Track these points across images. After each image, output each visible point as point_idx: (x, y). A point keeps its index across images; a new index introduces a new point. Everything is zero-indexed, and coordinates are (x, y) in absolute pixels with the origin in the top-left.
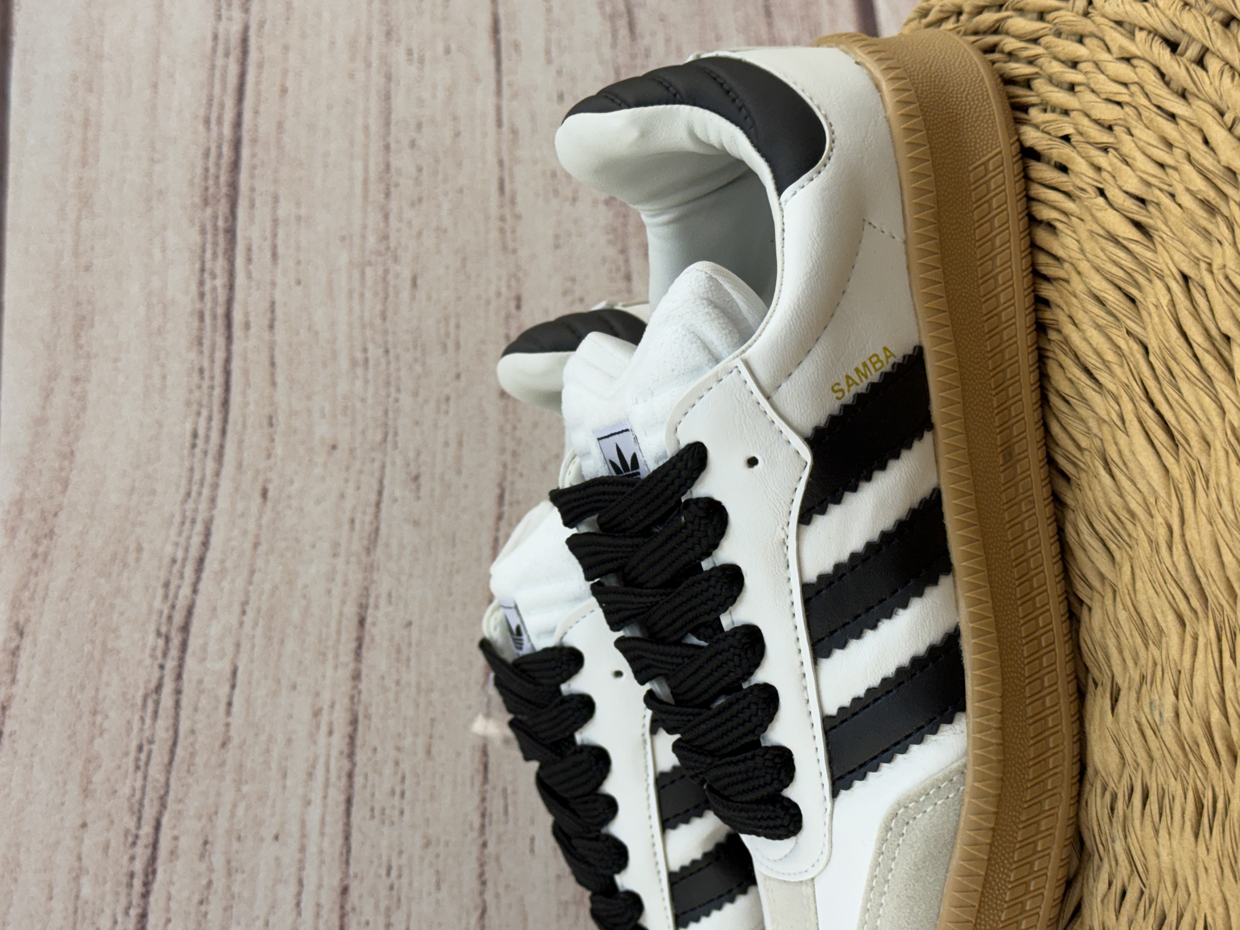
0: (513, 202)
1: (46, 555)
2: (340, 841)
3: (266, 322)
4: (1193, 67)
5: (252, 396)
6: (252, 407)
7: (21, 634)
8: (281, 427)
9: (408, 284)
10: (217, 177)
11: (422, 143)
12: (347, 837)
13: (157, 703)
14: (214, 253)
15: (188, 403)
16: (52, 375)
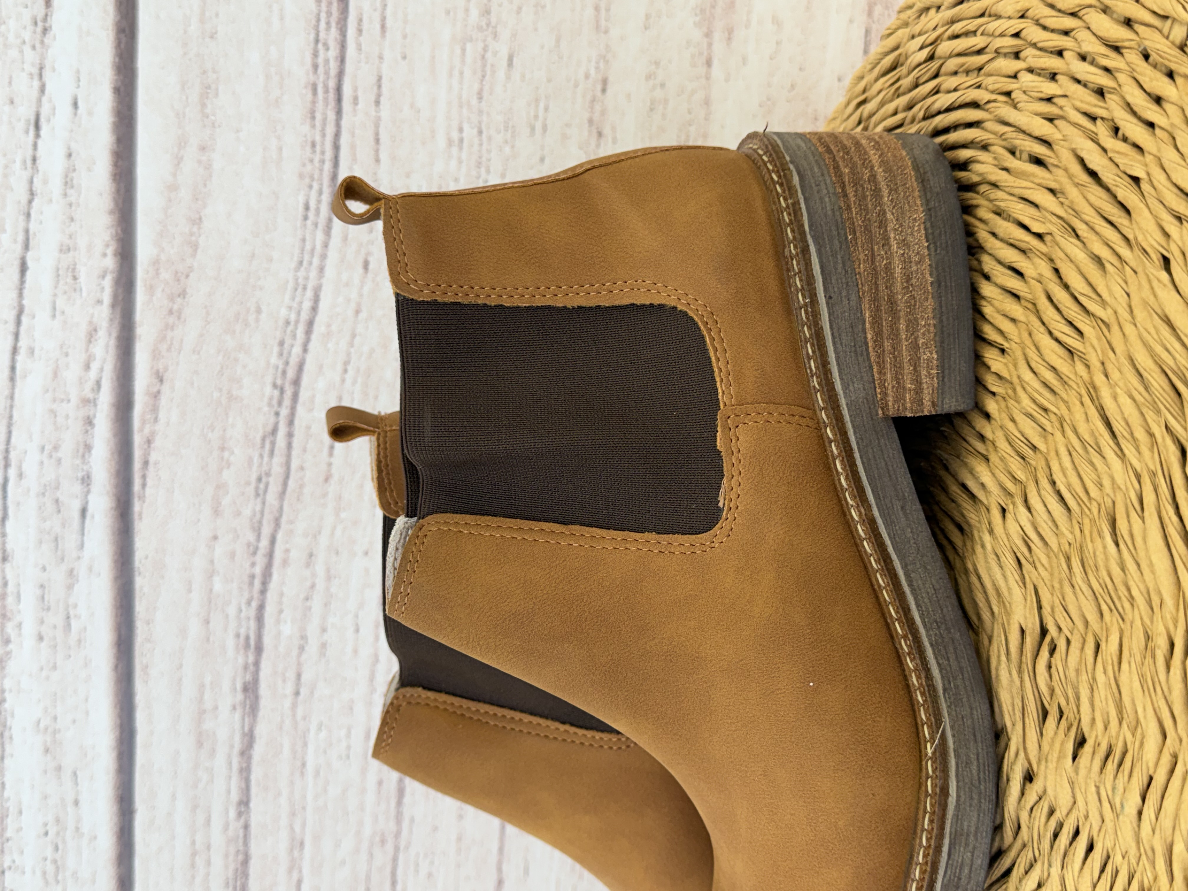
1: (180, 312)
3: (373, 98)
7: (161, 381)
9: (505, 63)
13: (273, 443)
14: (328, 23)
15: (301, 176)
16: (182, 143)
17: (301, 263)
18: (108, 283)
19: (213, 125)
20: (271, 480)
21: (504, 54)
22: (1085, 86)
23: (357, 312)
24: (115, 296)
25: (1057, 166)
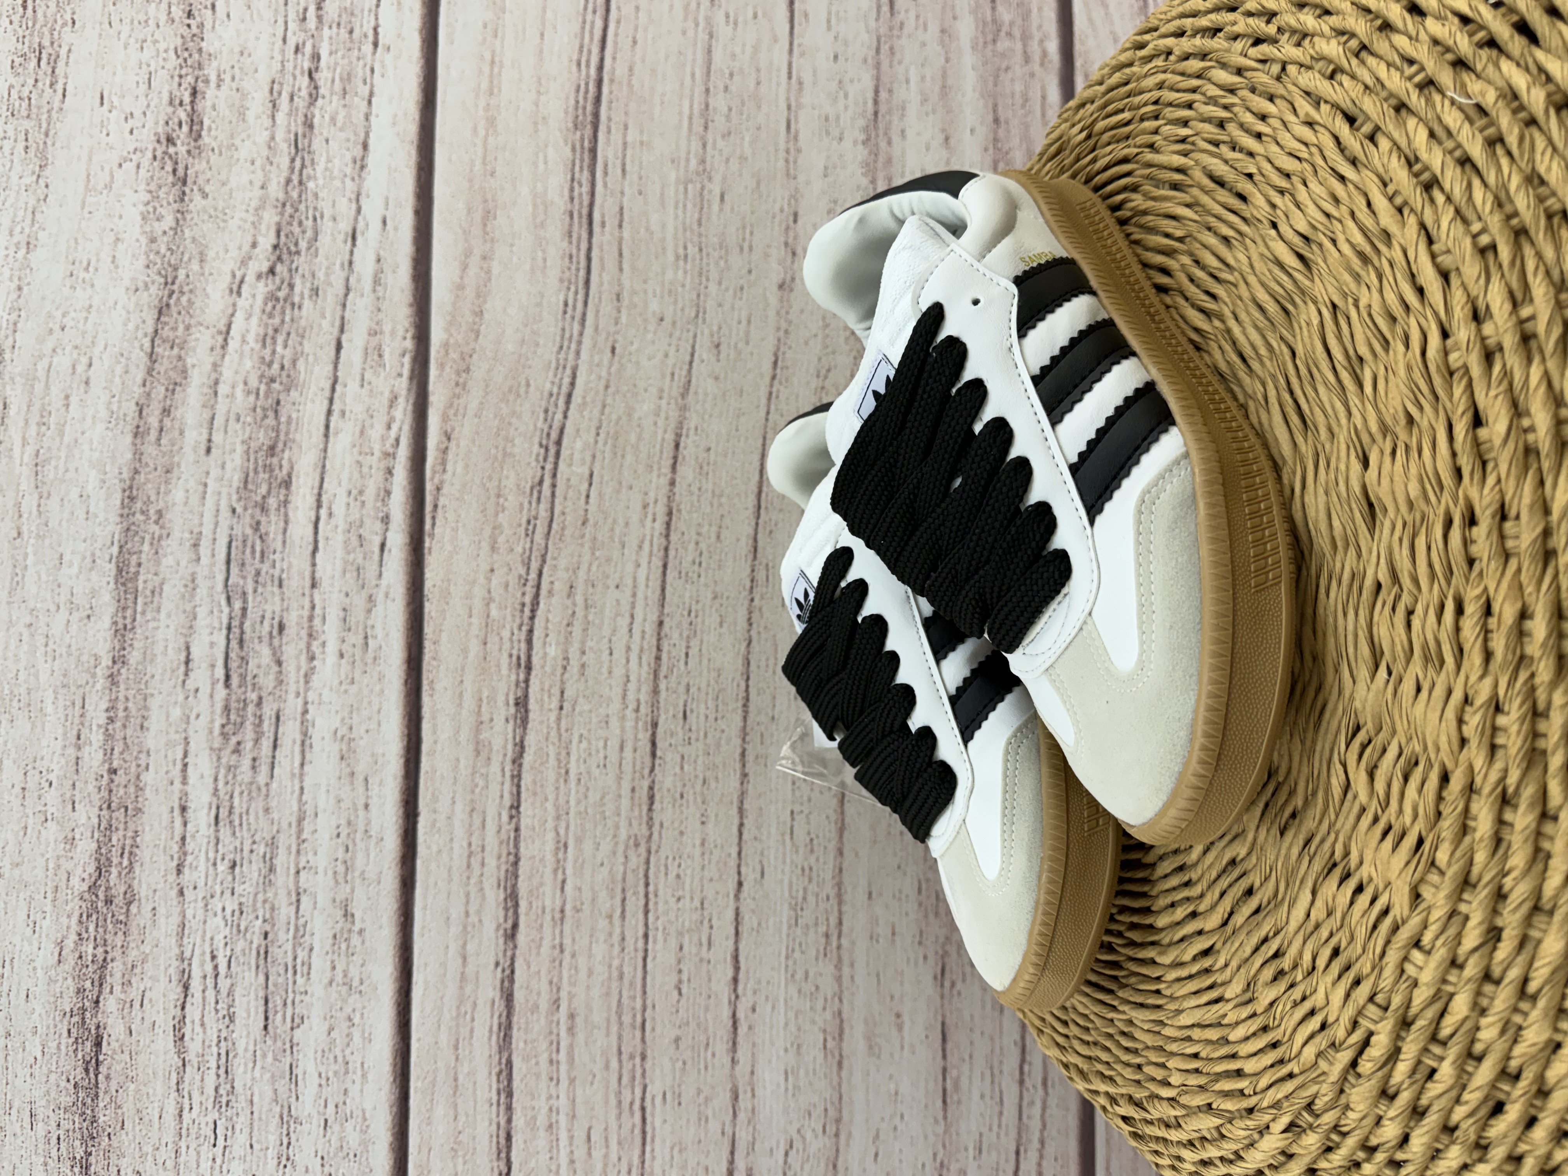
0: (796, 138)
1: (465, 384)
2: (658, 591)
3: (617, 223)
4: (1366, 142)
5: (606, 277)
6: (606, 286)
7: (449, 439)
8: (626, 302)
9: (718, 199)
10: (584, 108)
11: (733, 88)
12: (663, 589)
14: (581, 168)
15: (562, 279)
16: (468, 253)
17: (562, 347)
18: (407, 360)
19: (492, 240)
20: (538, 522)
21: (717, 192)
23: (607, 387)
24: (412, 371)
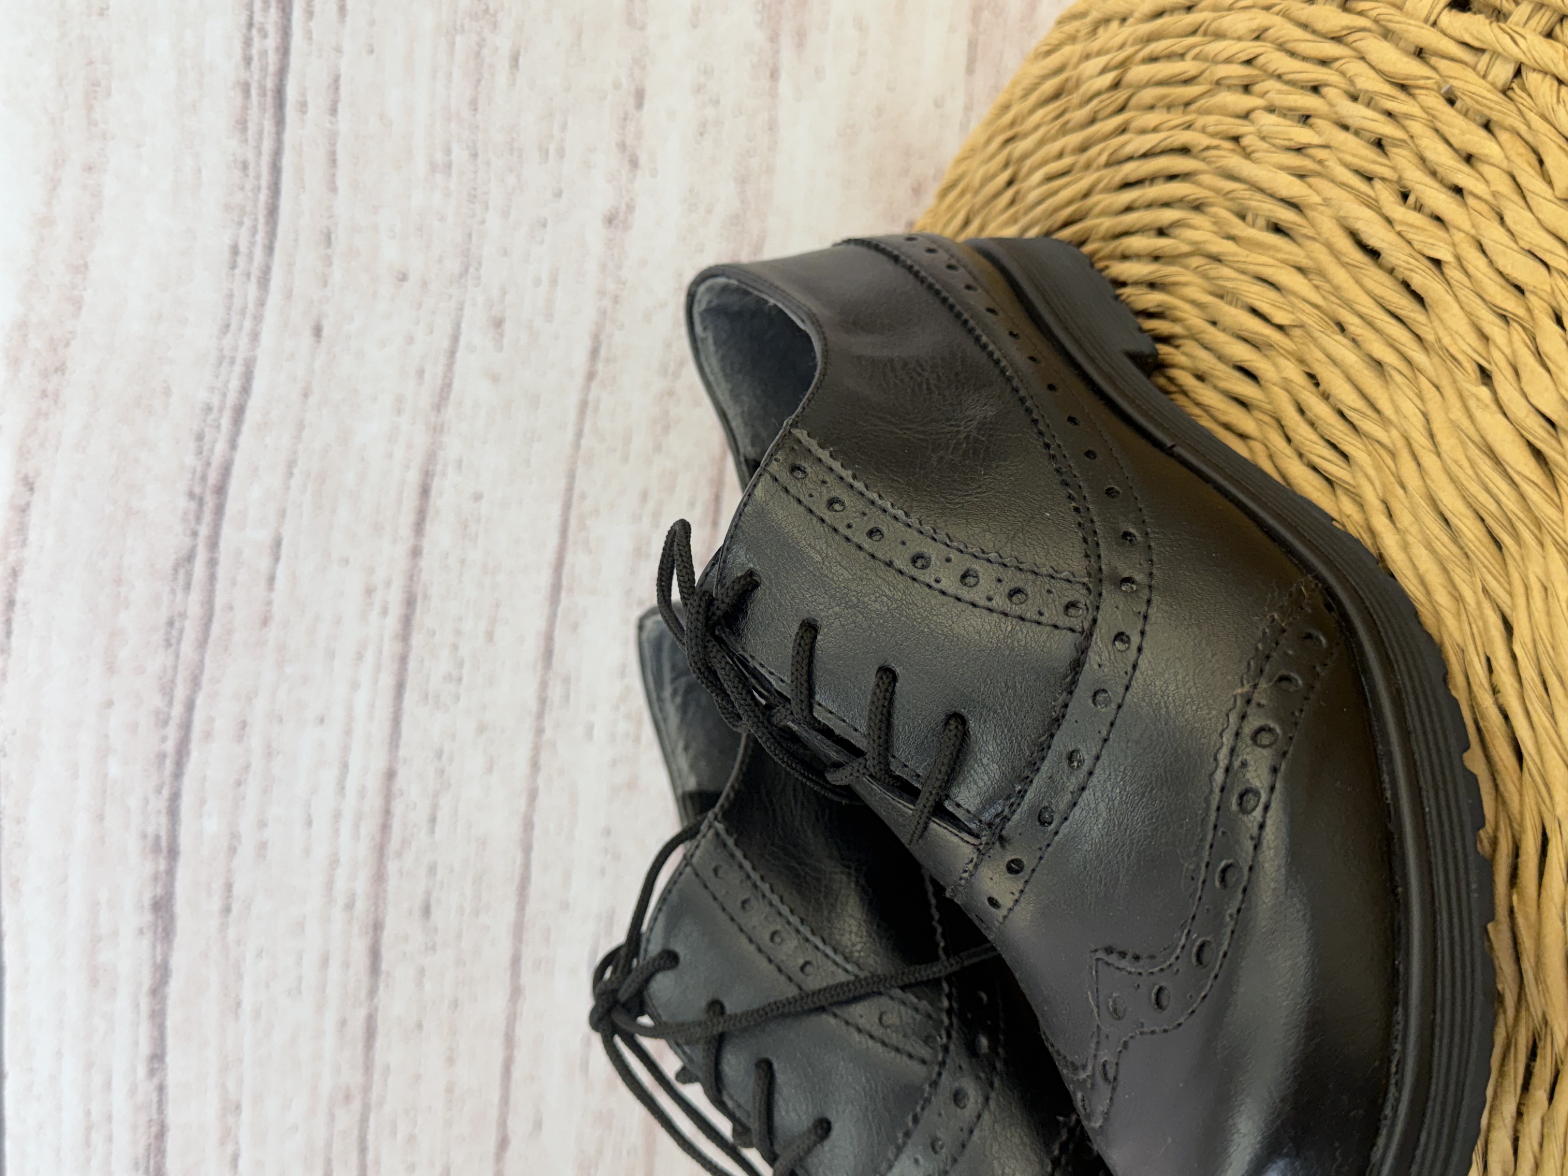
1: (57, 394)
2: (388, 726)
3: (327, 105)
5: (307, 204)
6: (305, 219)
8: (340, 247)
9: (507, 63)
12: (397, 722)
13: (189, 573)
15: (228, 208)
17: (228, 326)
19: (104, 136)
20: (188, 624)
21: (506, 50)
22: (1357, 133)
23: (306, 395)
25: (1313, 239)
